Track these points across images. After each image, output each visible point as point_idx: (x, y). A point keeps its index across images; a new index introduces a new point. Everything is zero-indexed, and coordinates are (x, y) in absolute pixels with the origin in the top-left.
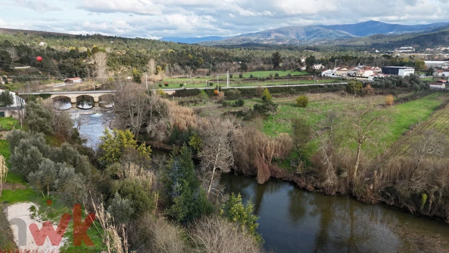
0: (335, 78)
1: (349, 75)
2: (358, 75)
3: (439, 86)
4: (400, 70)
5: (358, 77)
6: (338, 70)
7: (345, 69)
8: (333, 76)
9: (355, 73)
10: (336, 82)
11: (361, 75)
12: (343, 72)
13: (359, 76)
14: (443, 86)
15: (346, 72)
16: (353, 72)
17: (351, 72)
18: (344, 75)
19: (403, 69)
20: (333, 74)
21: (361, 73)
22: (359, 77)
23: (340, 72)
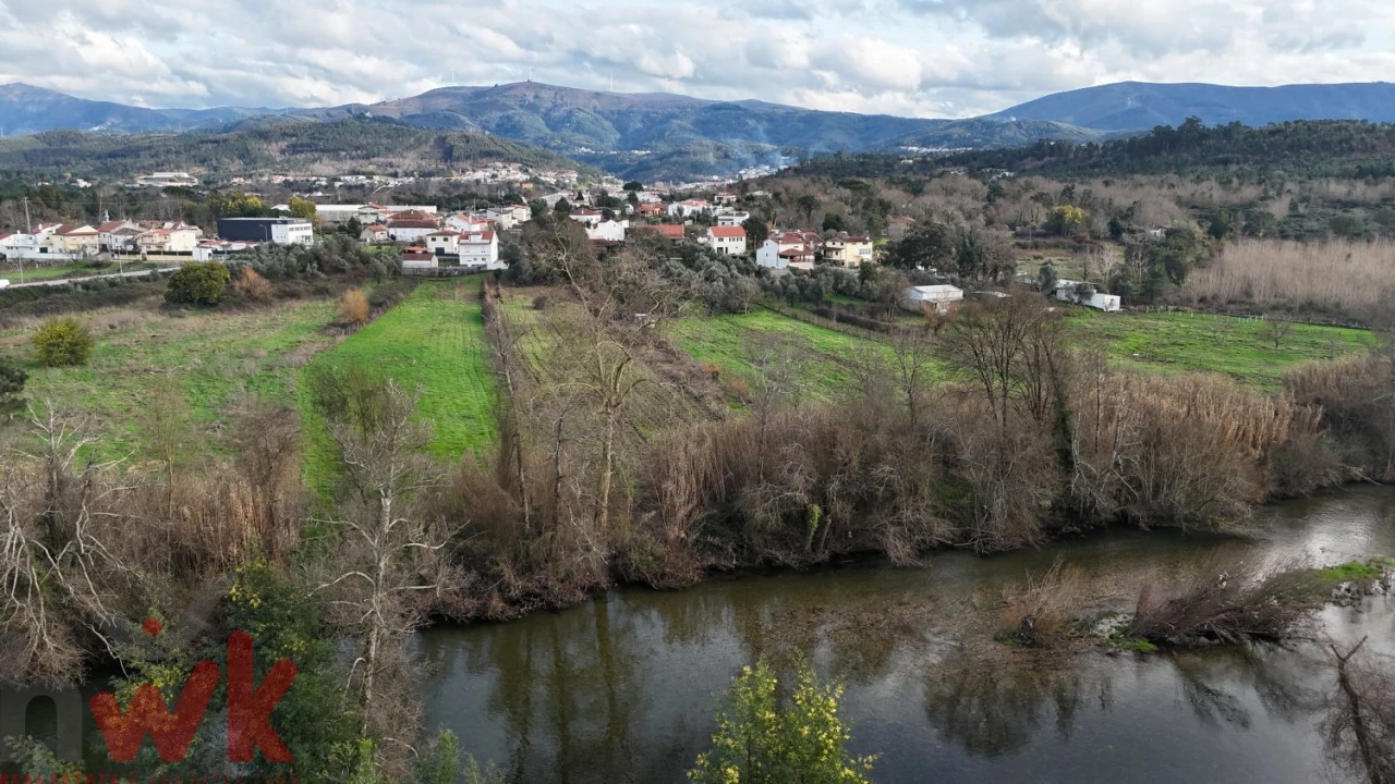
0: (56, 262)
1: (104, 248)
2: (148, 245)
3: (425, 264)
5: (149, 253)
6: (59, 232)
7: (88, 229)
8: (44, 256)
9: (128, 242)
10: (74, 274)
11: (160, 245)
12: (82, 241)
13: (154, 249)
14: (434, 263)
15: (96, 240)
16: (121, 238)
17: (118, 241)
18: (93, 252)
19: (285, 222)
20: (44, 250)
21: (158, 239)
22: (158, 253)
23: (67, 239)
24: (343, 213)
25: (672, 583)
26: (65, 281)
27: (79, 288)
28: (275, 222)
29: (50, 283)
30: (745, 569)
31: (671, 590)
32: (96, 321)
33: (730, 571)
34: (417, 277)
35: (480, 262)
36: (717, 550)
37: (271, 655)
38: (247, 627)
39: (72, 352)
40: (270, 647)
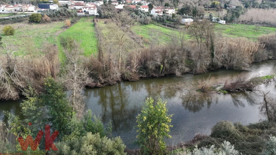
0: (6, 13)
1: (15, 10)
2: (24, 10)
3: (82, 14)
4: (50, 6)
5: (25, 11)
6: (6, 7)
7: (12, 6)
8: (3, 12)
9: (20, 9)
10: (10, 16)
11: (27, 9)
12: (10, 8)
13: (26, 10)
14: (84, 14)
15: (13, 8)
16: (19, 8)
17: (18, 9)
18: (13, 11)
19: (52, 5)
20: (3, 11)
21: (26, 8)
22: (26, 11)
23: (8, 8)
24: (64, 3)
25: (133, 80)
26: (8, 17)
27: (11, 19)
28: (50, 5)
29: (5, 18)
30: (148, 77)
31: (133, 81)
32: (15, 26)
33: (145, 78)
34: (80, 17)
35: (93, 13)
36: (142, 74)
37: (54, 96)
38: (49, 90)
39: (11, 33)
40: (53, 94)
